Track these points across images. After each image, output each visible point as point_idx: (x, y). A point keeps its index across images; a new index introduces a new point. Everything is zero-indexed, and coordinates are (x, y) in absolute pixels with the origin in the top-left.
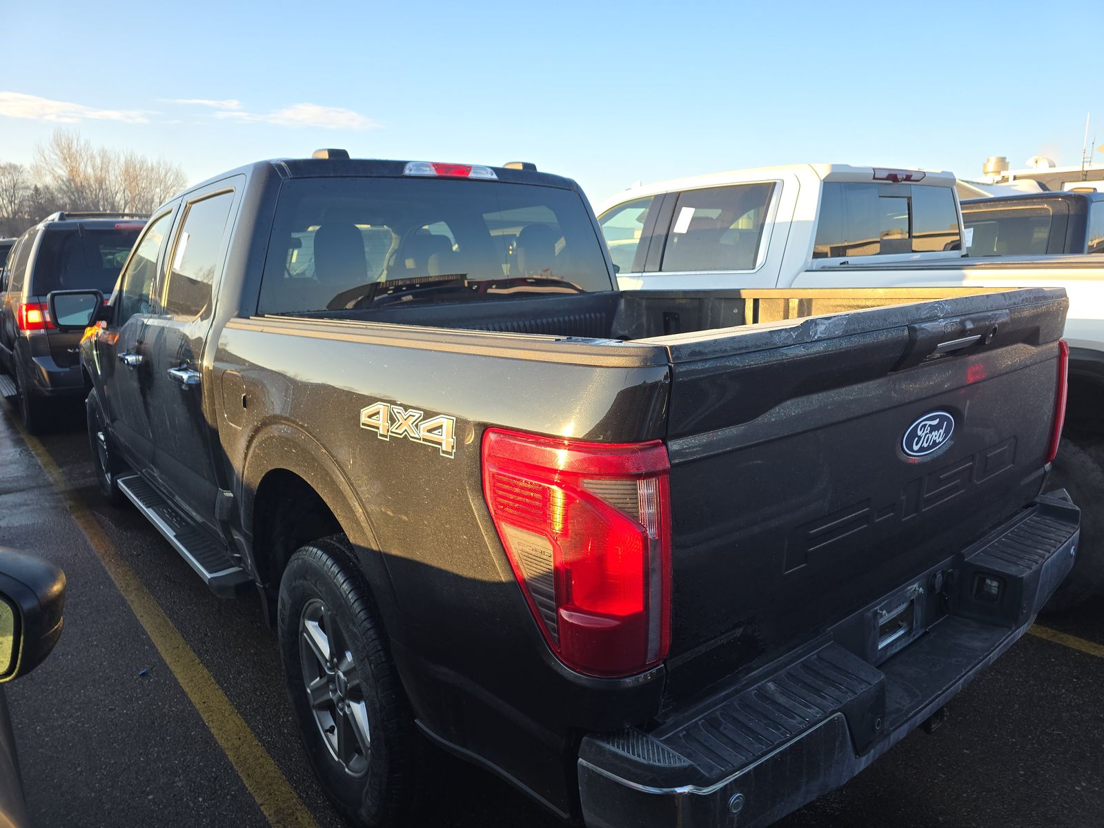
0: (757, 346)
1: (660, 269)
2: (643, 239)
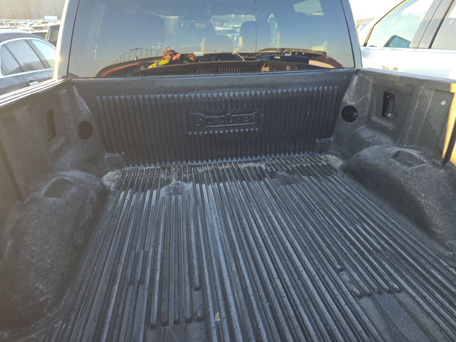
1: (430, 47)
2: (423, 23)
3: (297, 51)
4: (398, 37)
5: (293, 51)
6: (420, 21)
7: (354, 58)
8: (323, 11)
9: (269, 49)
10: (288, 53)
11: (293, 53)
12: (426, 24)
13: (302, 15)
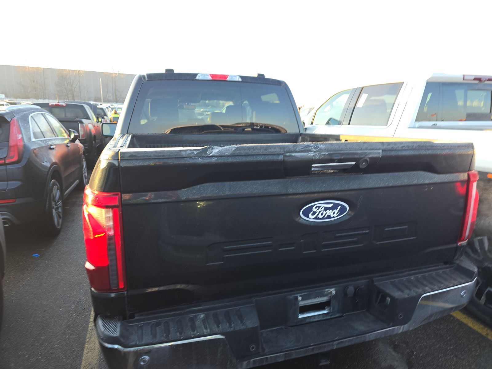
0: (170, 156)
1: (349, 124)
2: (344, 110)
3: (264, 125)
4: (333, 119)
5: (261, 125)
6: (342, 108)
7: (299, 127)
8: (279, 100)
9: (240, 124)
10: (257, 126)
11: (261, 127)
12: (345, 110)
13: (267, 103)
